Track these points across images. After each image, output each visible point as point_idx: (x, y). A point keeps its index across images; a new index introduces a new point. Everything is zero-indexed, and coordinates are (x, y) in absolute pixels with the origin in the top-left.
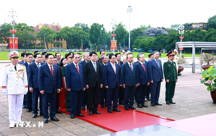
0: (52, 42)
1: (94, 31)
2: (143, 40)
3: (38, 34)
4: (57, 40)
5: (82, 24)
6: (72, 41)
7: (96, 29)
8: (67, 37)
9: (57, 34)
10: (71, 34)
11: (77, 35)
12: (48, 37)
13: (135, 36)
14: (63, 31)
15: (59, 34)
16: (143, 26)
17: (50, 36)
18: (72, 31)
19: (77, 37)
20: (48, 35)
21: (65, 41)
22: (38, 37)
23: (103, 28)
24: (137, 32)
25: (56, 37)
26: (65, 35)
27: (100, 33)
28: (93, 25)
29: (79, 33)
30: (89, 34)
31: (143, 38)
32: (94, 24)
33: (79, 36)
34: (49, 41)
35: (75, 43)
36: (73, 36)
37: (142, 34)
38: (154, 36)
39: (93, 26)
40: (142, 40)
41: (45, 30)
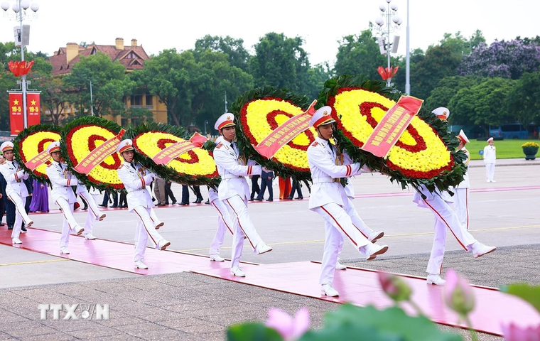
0: (119, 108)
1: (269, 64)
2: (467, 93)
3: (67, 81)
4: (132, 104)
5: (221, 41)
6: (190, 106)
7: (276, 55)
8: (170, 91)
9: (136, 80)
10: (187, 79)
11: (207, 81)
12: (101, 92)
13: (428, 77)
14: (157, 68)
15: (142, 79)
16: (453, 37)
17: (110, 88)
18: (188, 67)
19: (207, 89)
20: (103, 83)
21: (163, 107)
22: (68, 92)
23: (301, 50)
24: (438, 62)
25: (133, 91)
26: (165, 83)
27: (291, 71)
28: (267, 41)
29: (216, 72)
30: (251, 76)
31: (461, 83)
32: (271, 37)
33: (215, 84)
34: (108, 105)
35: (199, 111)
36: (192, 85)
37: (455, 67)
38: (504, 72)
39: (264, 44)
40: (461, 91)
41: (93, 66)
